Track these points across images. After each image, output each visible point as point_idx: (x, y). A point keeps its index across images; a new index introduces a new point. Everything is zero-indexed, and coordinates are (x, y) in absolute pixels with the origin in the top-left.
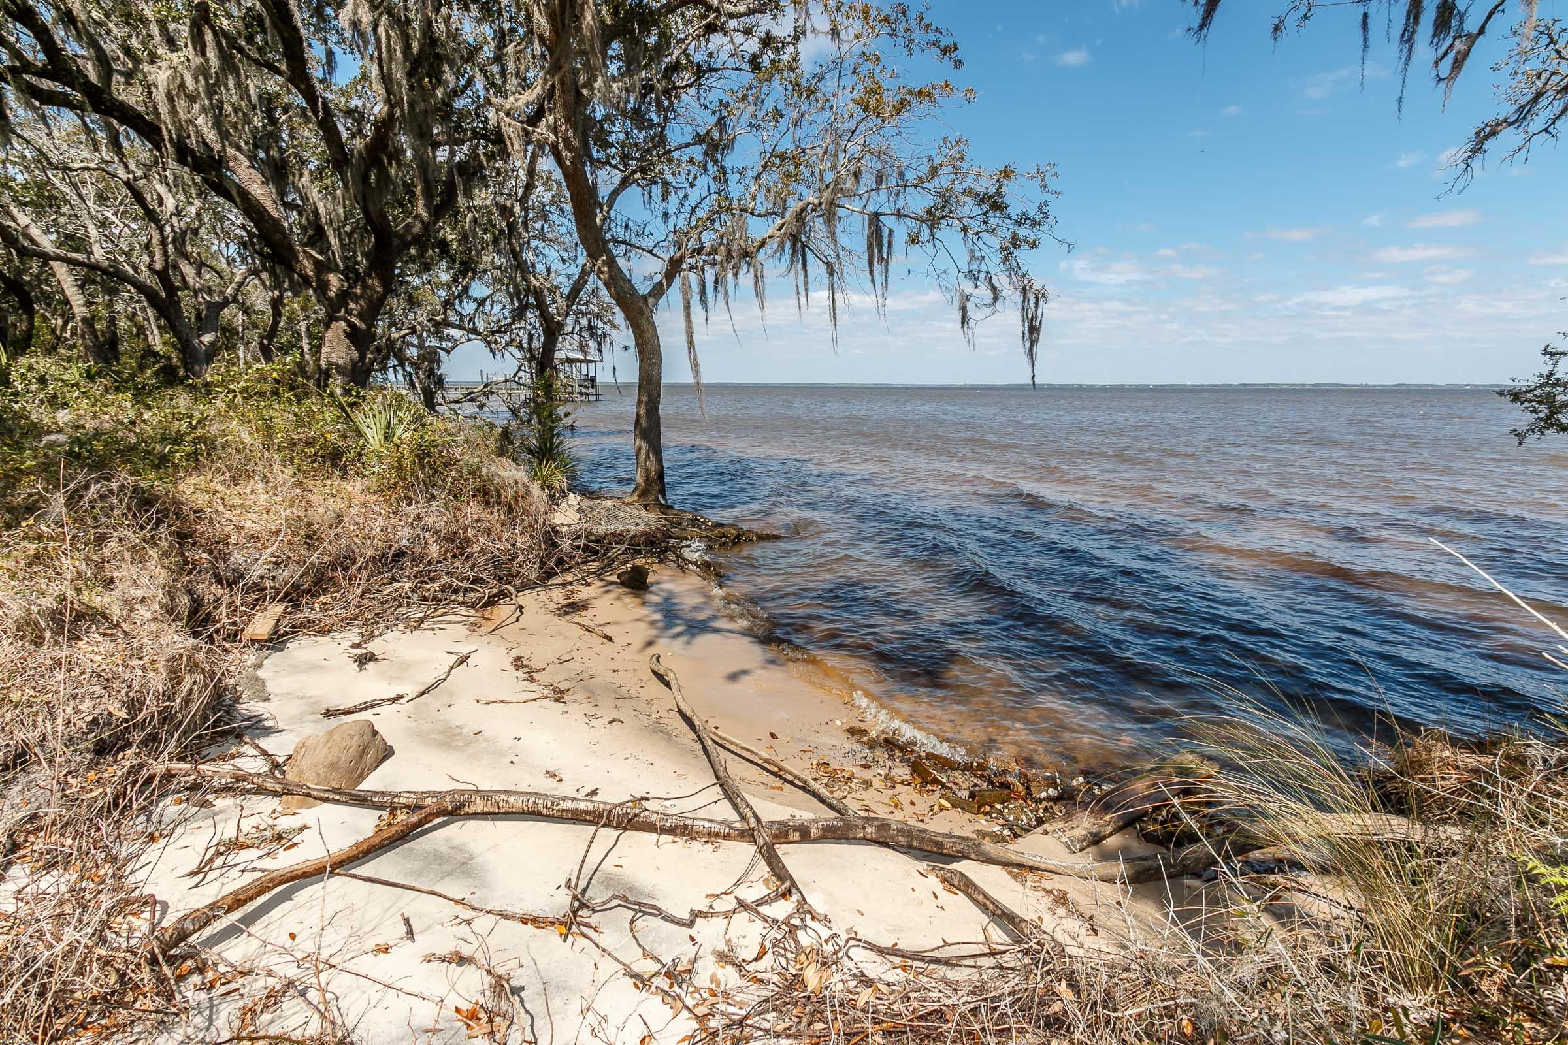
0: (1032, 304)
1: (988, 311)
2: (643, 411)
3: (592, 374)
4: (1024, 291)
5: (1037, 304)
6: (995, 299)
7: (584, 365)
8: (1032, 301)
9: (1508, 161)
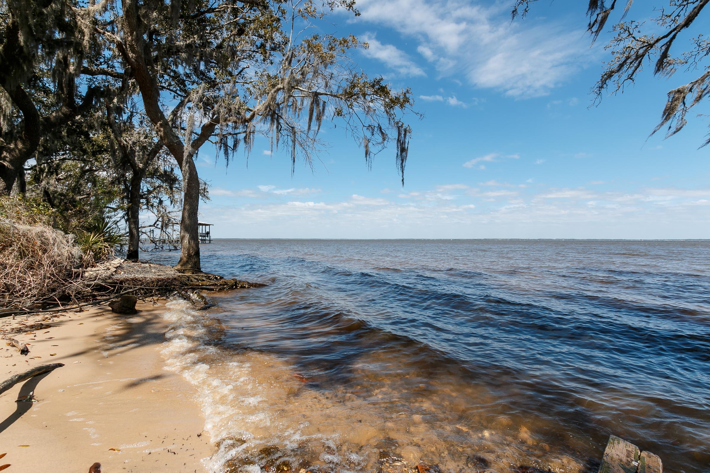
0: (403, 136)
1: (380, 147)
2: (186, 214)
3: (207, 230)
4: (399, 128)
5: (405, 135)
6: (384, 139)
7: (204, 227)
8: (403, 133)
9: (614, 93)
